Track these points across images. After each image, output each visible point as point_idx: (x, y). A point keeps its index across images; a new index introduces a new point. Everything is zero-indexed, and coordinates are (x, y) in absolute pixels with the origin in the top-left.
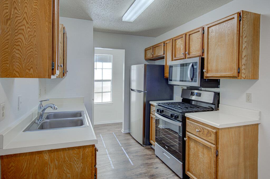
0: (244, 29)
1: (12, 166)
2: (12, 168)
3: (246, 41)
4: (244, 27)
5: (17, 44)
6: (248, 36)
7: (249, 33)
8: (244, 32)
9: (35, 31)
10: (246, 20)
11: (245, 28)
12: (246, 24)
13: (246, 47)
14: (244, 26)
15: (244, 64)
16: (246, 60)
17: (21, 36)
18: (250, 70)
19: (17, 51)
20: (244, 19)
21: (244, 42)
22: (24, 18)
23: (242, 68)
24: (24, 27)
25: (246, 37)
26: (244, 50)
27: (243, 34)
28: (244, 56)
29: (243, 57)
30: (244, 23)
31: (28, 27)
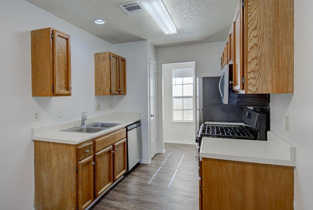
0: (249, 19)
1: (38, 147)
2: (38, 148)
3: (255, 35)
4: (251, 16)
5: (37, 77)
6: (262, 27)
7: (262, 21)
8: (251, 23)
9: (44, 68)
10: (254, 4)
11: (253, 16)
12: (255, 9)
13: (257, 45)
14: (249, 14)
15: (253, 70)
16: (257, 64)
17: (39, 72)
18: (269, 78)
19: (38, 81)
20: (249, 4)
21: (251, 38)
22: (40, 61)
23: (249, 77)
24: (39, 67)
25: (256, 28)
26: (250, 49)
27: (248, 27)
28: (253, 59)
29: (249, 60)
30: (250, 9)
31: (41, 66)
